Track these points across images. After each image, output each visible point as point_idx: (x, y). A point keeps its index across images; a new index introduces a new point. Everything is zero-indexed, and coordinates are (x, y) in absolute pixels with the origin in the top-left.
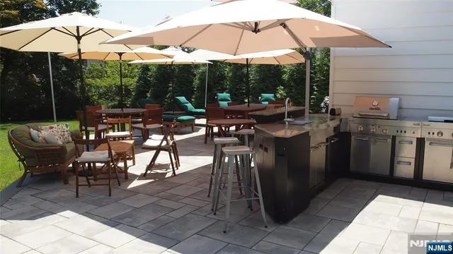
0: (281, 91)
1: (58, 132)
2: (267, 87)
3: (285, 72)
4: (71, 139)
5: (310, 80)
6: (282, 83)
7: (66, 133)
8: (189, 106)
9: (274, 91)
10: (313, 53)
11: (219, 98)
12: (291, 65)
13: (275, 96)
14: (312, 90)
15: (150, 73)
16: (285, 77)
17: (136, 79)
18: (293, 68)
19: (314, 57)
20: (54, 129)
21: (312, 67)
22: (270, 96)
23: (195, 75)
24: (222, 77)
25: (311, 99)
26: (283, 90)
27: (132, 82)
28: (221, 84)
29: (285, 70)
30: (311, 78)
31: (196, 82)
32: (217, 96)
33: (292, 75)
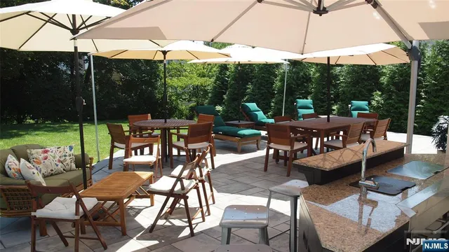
0: (378, 98)
1: (54, 157)
2: (360, 92)
3: (384, 74)
4: (74, 166)
5: (418, 84)
6: (379, 87)
7: (68, 158)
8: (260, 114)
9: (368, 98)
10: (422, 50)
11: (299, 105)
12: (392, 65)
13: (370, 104)
14: (418, 97)
15: (228, 73)
16: (384, 80)
17: (213, 80)
18: (394, 69)
19: (423, 54)
20: (49, 153)
21: (420, 68)
22: (363, 104)
23: (276, 76)
24: (308, 79)
25: (417, 108)
26: (380, 96)
27: (209, 83)
28: (305, 87)
29: (384, 71)
30: (419, 82)
31: (277, 84)
32: (296, 102)
33: (392, 78)
